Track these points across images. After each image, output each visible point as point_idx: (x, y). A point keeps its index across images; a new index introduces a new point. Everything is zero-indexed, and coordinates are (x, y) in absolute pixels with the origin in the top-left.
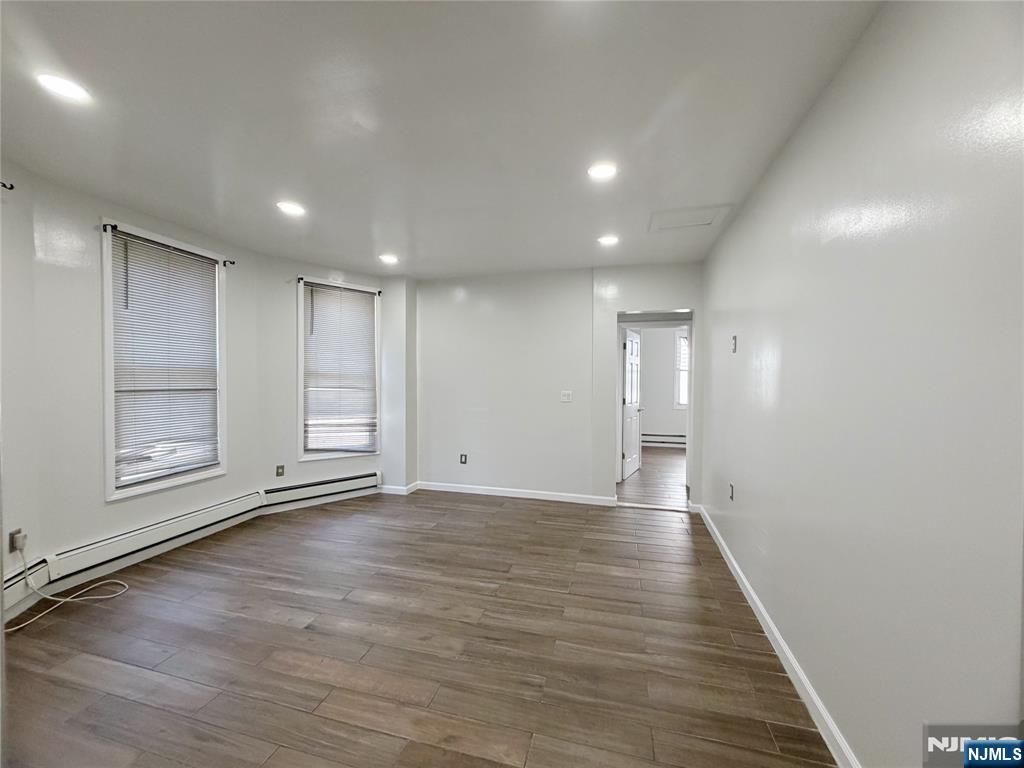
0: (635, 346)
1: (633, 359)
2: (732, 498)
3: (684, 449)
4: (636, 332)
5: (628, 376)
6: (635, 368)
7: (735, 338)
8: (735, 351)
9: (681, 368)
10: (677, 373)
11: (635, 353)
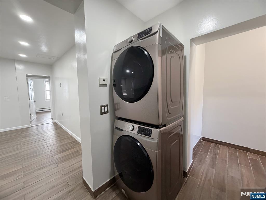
0: (31, 83)
1: (31, 87)
2: (62, 115)
3: (50, 111)
4: (31, 80)
5: (30, 92)
6: (32, 90)
7: (60, 84)
8: (61, 86)
9: (47, 90)
10: (45, 91)
11: (31, 85)
